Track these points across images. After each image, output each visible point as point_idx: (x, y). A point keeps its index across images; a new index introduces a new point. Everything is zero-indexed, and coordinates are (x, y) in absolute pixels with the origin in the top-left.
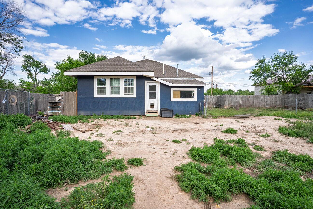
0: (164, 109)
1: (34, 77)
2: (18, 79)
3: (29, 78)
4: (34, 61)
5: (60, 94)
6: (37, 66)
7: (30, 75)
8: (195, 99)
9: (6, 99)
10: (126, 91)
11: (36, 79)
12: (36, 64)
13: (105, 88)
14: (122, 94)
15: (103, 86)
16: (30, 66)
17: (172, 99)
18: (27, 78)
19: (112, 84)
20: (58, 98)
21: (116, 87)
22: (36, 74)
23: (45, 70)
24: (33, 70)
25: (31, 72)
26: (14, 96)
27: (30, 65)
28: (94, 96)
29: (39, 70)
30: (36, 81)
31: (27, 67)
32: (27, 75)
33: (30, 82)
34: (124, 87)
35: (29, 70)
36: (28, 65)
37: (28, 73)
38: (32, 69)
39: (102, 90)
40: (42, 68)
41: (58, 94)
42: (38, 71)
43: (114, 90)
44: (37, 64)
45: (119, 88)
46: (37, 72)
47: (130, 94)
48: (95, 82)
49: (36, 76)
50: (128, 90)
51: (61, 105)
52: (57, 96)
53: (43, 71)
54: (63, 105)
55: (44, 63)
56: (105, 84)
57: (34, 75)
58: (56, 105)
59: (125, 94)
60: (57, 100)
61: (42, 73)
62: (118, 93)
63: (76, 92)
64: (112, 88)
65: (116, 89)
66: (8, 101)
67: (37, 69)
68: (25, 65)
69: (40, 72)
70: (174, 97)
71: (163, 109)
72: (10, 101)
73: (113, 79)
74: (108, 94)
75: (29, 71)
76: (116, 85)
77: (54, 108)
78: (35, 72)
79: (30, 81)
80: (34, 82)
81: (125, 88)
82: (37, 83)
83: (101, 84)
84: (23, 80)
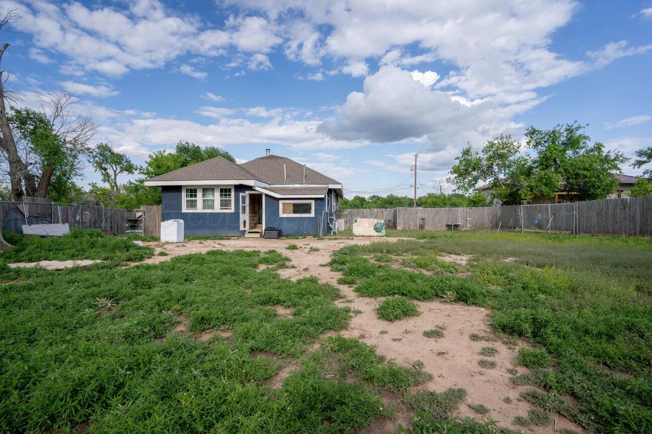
0: (270, 228)
1: (112, 180)
2: (90, 184)
3: (104, 182)
4: (113, 153)
5: (141, 209)
6: (117, 162)
7: (107, 178)
8: (312, 215)
9: (79, 215)
10: (222, 205)
11: (115, 183)
12: (115, 159)
13: (196, 201)
14: (217, 209)
15: (194, 199)
16: (107, 162)
17: (282, 215)
18: (103, 182)
19: (204, 196)
20: (138, 214)
21: (210, 200)
22: (115, 175)
23: (130, 169)
24: (111, 169)
25: (108, 171)
26: (87, 212)
27: (106, 160)
28: (183, 211)
29: (121, 168)
30: (116, 186)
31: (101, 164)
32: (102, 177)
33: (106, 188)
34: (220, 199)
35: (105, 167)
36: (103, 160)
37: (104, 173)
38: (110, 167)
39: (192, 204)
40: (125, 164)
41: (138, 210)
42: (119, 170)
43: (207, 204)
44: (118, 159)
45: (213, 200)
46: (117, 172)
47: (228, 209)
48: (184, 194)
49: (115, 178)
50: (225, 204)
51: (141, 222)
52: (137, 211)
53: (127, 170)
54: (144, 223)
55: (127, 157)
56: (196, 196)
57: (113, 177)
58: (136, 223)
59: (221, 209)
60: (137, 217)
61: (125, 173)
62: (212, 207)
63: (160, 207)
64: (204, 201)
65: (210, 203)
66: (82, 218)
67: (117, 167)
68: (99, 160)
69: (121, 171)
70: (283, 213)
71: (268, 228)
72: (84, 218)
73: (206, 189)
74: (199, 209)
75: (105, 169)
76: (209, 197)
77: (133, 227)
78: (115, 172)
79: (107, 186)
80: (112, 187)
81: (221, 201)
82: (117, 189)
83: (191, 196)
84: (96, 185)
